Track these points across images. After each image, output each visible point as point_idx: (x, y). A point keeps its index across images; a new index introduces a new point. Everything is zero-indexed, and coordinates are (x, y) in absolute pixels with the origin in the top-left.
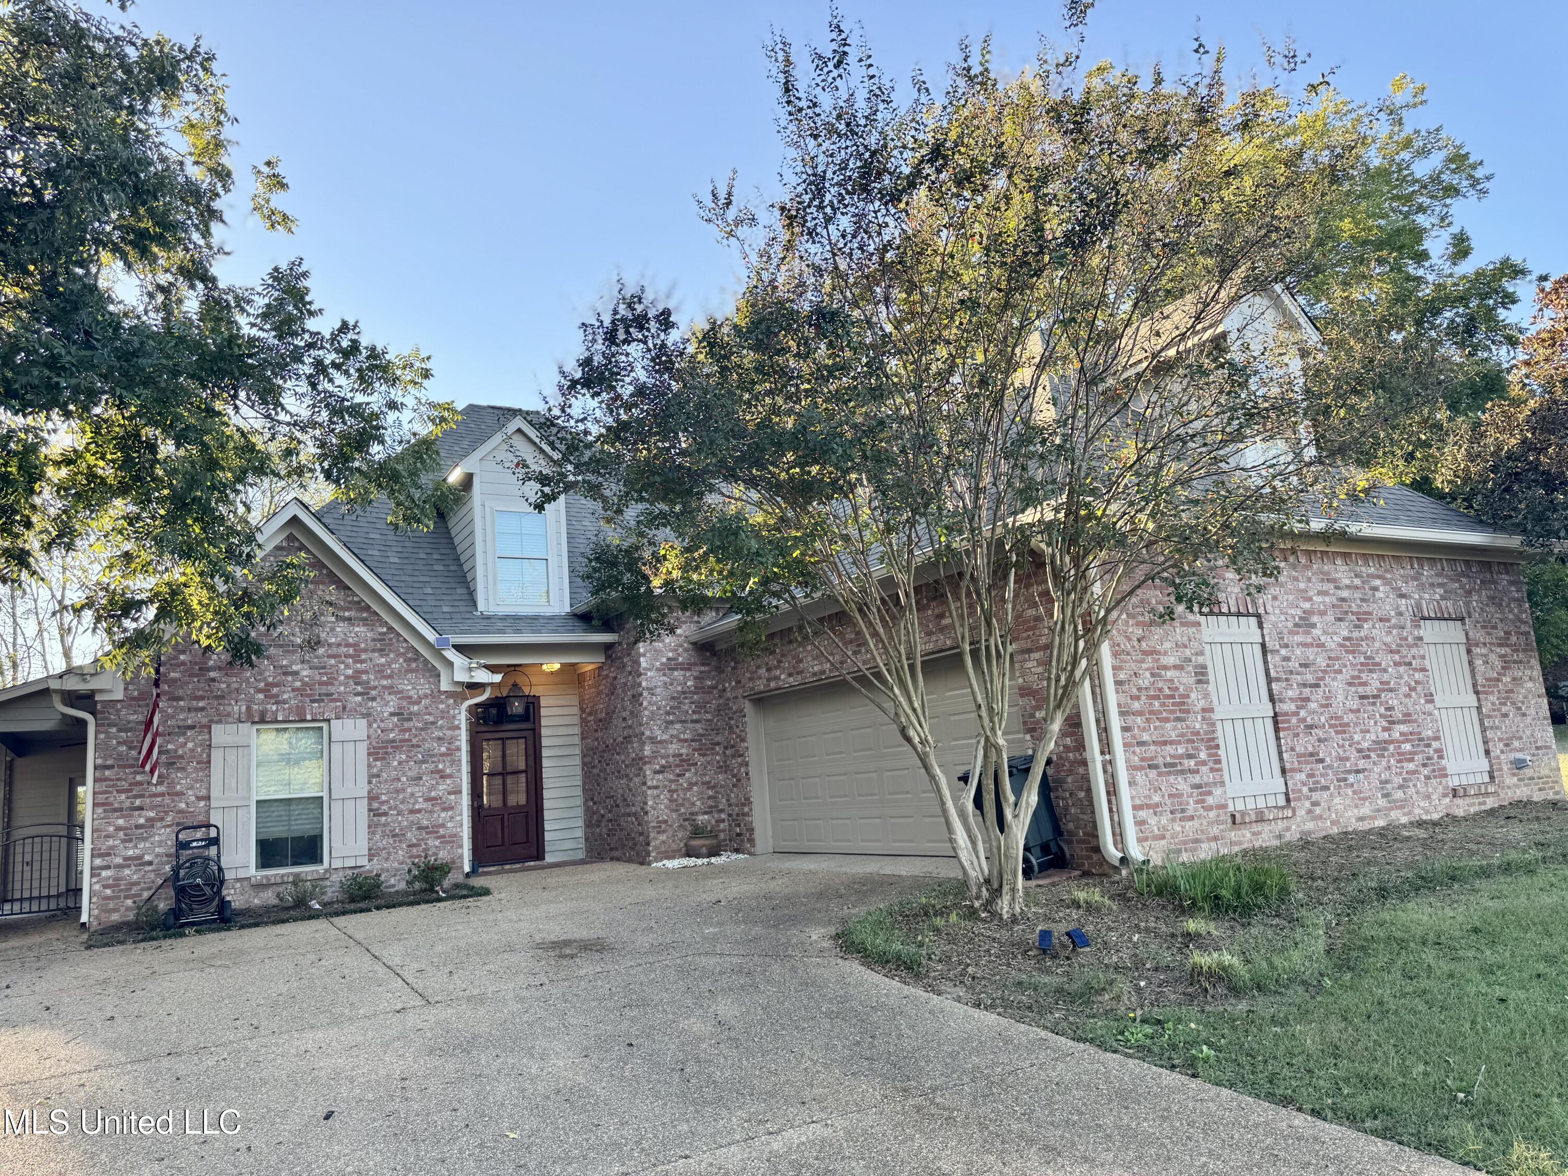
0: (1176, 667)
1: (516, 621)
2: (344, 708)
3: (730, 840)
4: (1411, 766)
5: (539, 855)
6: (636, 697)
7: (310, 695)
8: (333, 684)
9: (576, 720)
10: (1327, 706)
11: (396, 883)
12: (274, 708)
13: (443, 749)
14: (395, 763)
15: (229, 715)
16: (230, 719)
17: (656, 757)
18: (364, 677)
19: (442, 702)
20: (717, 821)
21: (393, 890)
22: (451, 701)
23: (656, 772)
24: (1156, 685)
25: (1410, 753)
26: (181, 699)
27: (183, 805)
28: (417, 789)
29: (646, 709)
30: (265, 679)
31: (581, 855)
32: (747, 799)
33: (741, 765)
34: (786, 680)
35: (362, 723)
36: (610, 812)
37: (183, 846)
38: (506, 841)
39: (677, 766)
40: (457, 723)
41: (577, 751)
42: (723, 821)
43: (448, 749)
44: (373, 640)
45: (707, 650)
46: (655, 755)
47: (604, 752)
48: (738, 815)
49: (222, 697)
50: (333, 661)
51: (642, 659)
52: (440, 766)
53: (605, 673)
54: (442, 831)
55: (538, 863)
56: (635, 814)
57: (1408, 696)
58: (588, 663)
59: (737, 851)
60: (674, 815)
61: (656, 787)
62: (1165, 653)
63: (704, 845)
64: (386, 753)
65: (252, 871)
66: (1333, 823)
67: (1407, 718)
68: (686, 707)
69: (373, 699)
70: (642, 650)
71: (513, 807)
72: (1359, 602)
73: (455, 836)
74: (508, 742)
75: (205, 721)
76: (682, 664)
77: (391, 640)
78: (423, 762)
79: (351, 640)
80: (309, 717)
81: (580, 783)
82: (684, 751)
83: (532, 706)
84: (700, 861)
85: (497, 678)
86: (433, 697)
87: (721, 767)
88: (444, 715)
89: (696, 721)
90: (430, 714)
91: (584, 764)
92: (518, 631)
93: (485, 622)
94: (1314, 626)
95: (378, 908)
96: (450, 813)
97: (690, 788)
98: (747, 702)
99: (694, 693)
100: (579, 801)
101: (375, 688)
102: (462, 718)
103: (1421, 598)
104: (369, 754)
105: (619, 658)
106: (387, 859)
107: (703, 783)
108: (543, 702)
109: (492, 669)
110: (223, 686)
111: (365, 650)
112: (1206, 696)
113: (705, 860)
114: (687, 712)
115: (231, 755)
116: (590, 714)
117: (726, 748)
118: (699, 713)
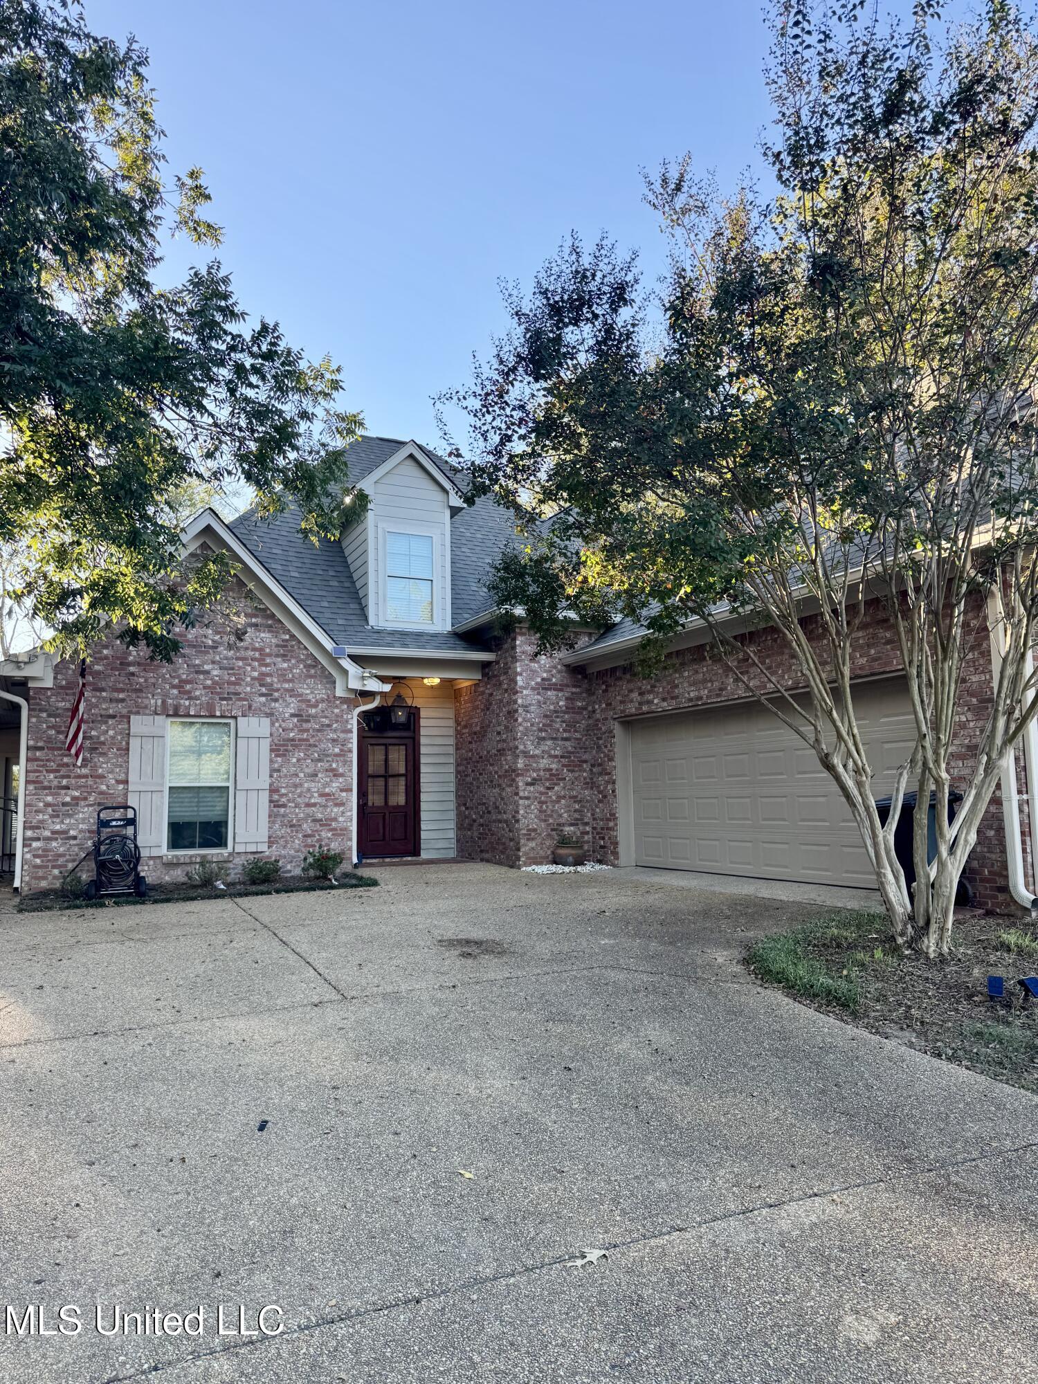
1: (403, 637)
2: (250, 707)
3: (594, 851)
5: (416, 852)
6: (512, 714)
7: (218, 694)
8: (239, 684)
9: (451, 732)
11: (293, 869)
12: (187, 703)
13: (337, 750)
14: (294, 760)
15: (146, 707)
16: (148, 712)
17: (528, 770)
18: (269, 680)
19: (337, 707)
20: (582, 833)
21: (289, 875)
22: (345, 706)
23: (528, 784)
26: (103, 690)
27: (104, 787)
28: (313, 784)
29: (520, 724)
30: (179, 677)
31: (452, 854)
32: (614, 814)
33: (608, 782)
34: (658, 704)
35: (266, 722)
36: (481, 817)
37: (103, 824)
38: (387, 836)
39: (547, 780)
40: (349, 727)
41: (452, 760)
42: (587, 833)
43: (342, 750)
44: (277, 646)
45: (579, 673)
46: (527, 768)
47: (478, 762)
48: (602, 829)
49: (140, 691)
50: (240, 663)
51: (519, 678)
52: (334, 765)
53: (481, 689)
54: (334, 824)
55: (414, 858)
56: (506, 821)
58: (465, 680)
59: (600, 862)
60: (543, 825)
61: (527, 798)
63: (571, 855)
64: (286, 750)
65: (164, 850)
68: (558, 726)
69: (276, 700)
70: (519, 670)
71: (394, 807)
73: (346, 829)
74: (390, 747)
75: (124, 711)
76: (555, 684)
77: (292, 646)
78: (320, 760)
79: (257, 645)
80: (218, 714)
81: (453, 789)
82: (554, 766)
83: (414, 715)
84: (567, 869)
85: (387, 688)
86: (330, 702)
87: (587, 783)
88: (338, 718)
89: (566, 739)
90: (326, 717)
91: (458, 772)
92: (405, 645)
93: (375, 636)
95: (278, 891)
96: (341, 809)
97: (558, 802)
98: (616, 723)
99: (565, 713)
100: (452, 806)
101: (278, 690)
102: (354, 724)
104: (272, 750)
105: (495, 676)
106: (285, 847)
107: (570, 797)
108: (423, 714)
109: (383, 679)
110: (142, 680)
111: (270, 655)
113: (572, 868)
114: (558, 730)
115: (148, 746)
116: (465, 727)
117: (593, 766)
118: (570, 731)
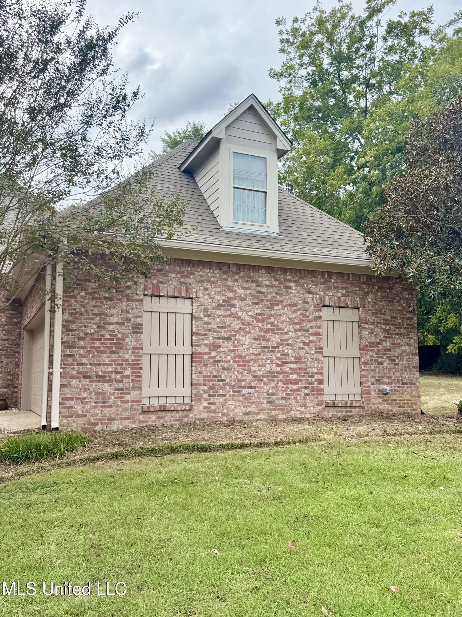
0: (117, 323)
3: (18, 403)
4: (295, 387)
10: (234, 350)
24: (100, 333)
25: (296, 380)
32: (20, 382)
33: (21, 364)
42: (16, 392)
45: (17, 303)
48: (19, 390)
57: (303, 348)
62: (111, 315)
66: (223, 415)
67: (298, 360)
72: (274, 294)
87: (18, 365)
89: (5, 340)
94: (235, 306)
98: (25, 331)
99: (5, 325)
103: (325, 294)
112: (138, 340)
118: (8, 336)
